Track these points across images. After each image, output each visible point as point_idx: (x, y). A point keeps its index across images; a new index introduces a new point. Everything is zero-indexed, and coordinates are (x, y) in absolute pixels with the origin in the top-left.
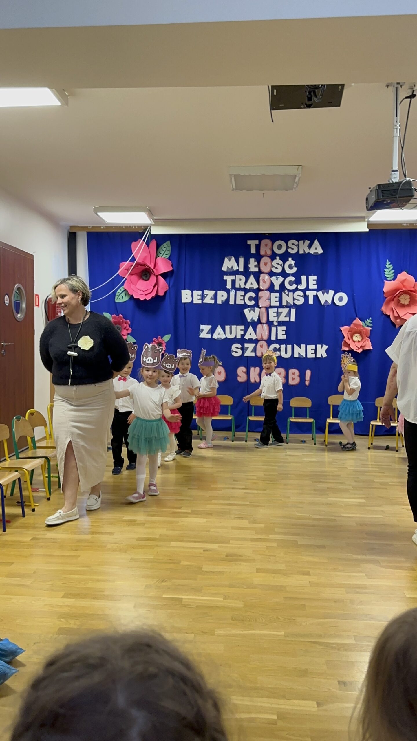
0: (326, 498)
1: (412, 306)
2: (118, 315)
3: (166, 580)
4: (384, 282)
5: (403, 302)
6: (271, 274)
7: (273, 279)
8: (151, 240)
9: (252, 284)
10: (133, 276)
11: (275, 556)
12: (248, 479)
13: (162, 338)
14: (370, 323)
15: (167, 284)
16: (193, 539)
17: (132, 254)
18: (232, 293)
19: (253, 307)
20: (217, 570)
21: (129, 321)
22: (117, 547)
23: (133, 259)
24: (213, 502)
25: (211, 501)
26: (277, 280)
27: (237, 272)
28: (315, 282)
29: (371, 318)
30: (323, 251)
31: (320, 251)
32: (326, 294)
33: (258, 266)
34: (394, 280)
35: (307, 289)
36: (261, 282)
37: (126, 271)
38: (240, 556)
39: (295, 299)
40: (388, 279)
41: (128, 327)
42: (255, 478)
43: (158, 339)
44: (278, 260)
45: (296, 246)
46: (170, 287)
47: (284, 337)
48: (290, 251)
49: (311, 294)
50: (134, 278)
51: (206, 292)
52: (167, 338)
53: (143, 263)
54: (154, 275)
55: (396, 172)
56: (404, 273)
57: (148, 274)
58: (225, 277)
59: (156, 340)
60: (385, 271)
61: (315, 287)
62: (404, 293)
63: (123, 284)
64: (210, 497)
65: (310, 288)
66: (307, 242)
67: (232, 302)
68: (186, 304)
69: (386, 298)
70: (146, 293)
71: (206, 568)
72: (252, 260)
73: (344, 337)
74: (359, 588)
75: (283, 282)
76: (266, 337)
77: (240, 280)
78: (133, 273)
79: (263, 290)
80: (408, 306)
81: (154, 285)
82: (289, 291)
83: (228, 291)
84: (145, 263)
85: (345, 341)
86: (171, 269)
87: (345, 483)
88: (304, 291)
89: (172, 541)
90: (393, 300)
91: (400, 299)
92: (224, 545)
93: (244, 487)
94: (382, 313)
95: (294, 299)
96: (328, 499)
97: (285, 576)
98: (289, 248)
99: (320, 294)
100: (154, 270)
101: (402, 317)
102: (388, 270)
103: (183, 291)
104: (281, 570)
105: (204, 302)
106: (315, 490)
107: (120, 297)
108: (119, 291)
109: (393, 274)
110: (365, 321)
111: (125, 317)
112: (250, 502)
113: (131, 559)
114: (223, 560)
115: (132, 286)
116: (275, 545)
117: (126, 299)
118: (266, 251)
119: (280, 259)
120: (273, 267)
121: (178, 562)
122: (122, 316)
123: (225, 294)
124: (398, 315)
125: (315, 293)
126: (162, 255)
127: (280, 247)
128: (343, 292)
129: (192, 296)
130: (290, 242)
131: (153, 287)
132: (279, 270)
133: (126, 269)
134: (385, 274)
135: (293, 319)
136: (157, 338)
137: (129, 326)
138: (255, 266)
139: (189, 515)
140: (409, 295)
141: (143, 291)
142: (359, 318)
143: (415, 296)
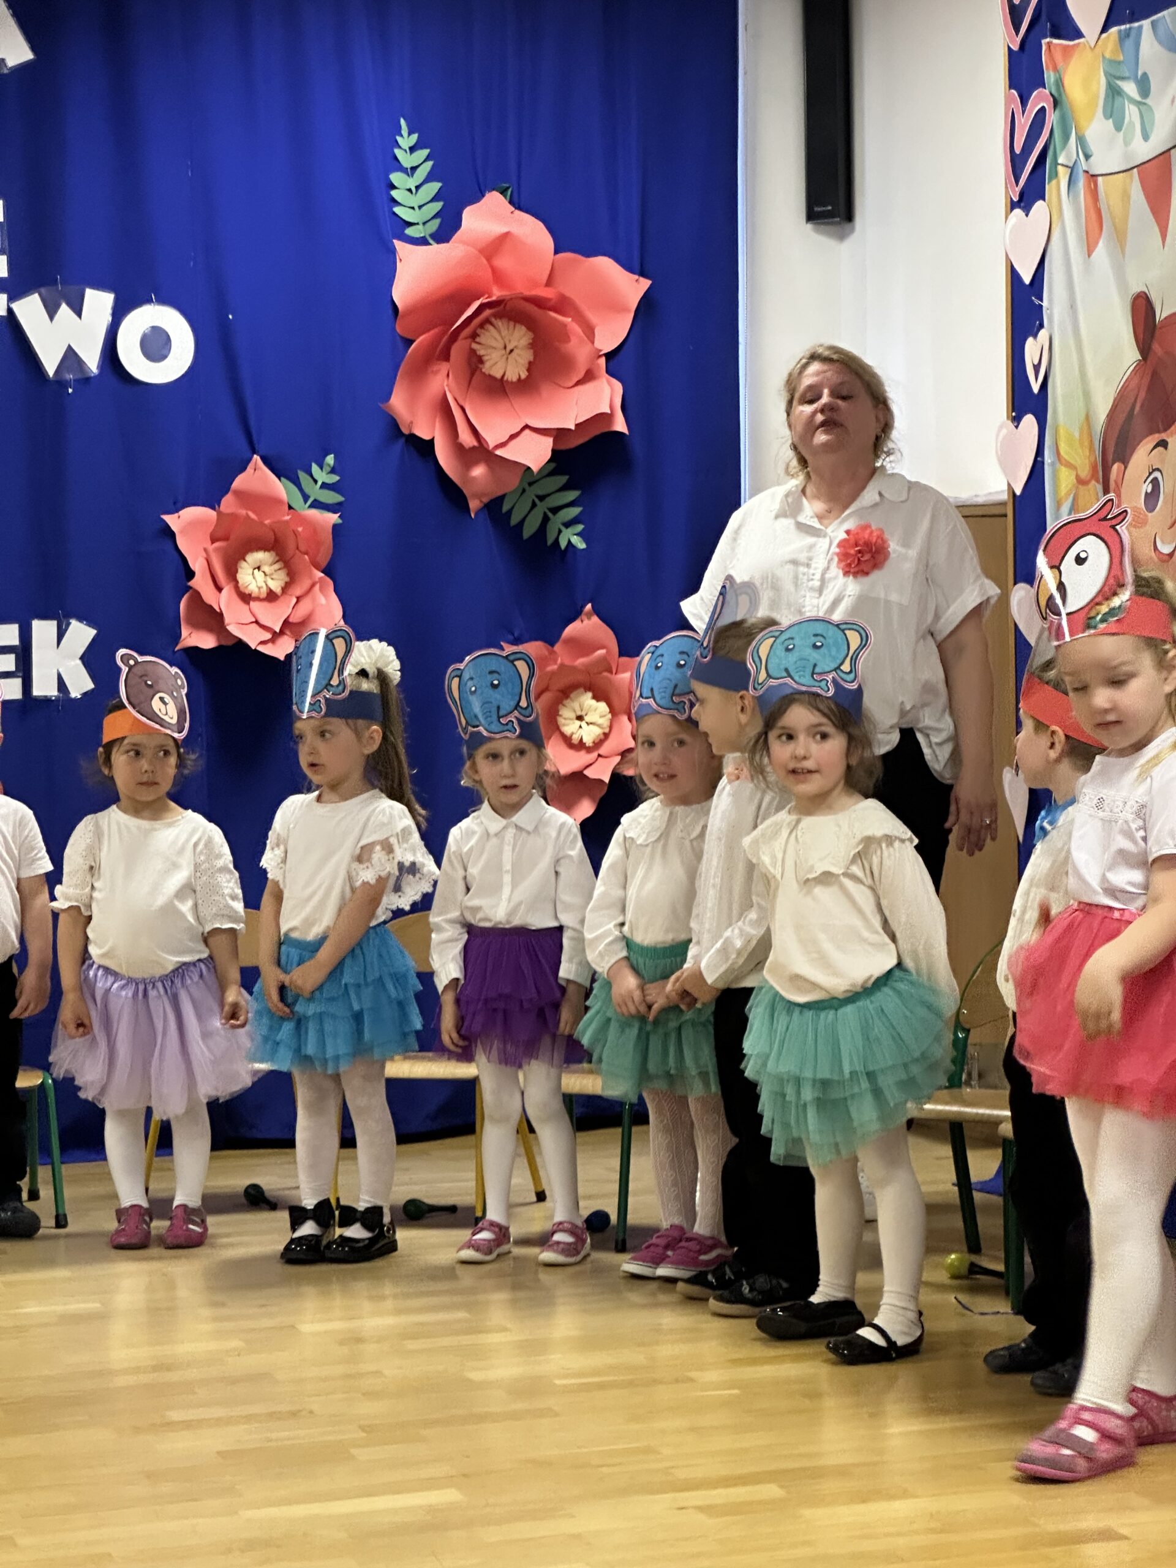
1: (546, 390)
4: (393, 252)
5: (496, 365)
14: (324, 486)
29: (330, 459)
30: (33, 49)
31: (14, 50)
32: (64, 310)
34: (443, 235)
40: (410, 231)
56: (494, 200)
60: (393, 187)
62: (496, 316)
69: (410, 342)
73: (191, 574)
80: (526, 387)
85: (197, 596)
90: (444, 356)
91: (481, 352)
94: (392, 428)
99: (29, 310)
101: (498, 452)
102: (412, 183)
109: (438, 206)
110: (302, 475)
124: (475, 444)
128: (163, 301)
134: (395, 202)
140: (529, 328)
142: (266, 461)
143: (564, 335)
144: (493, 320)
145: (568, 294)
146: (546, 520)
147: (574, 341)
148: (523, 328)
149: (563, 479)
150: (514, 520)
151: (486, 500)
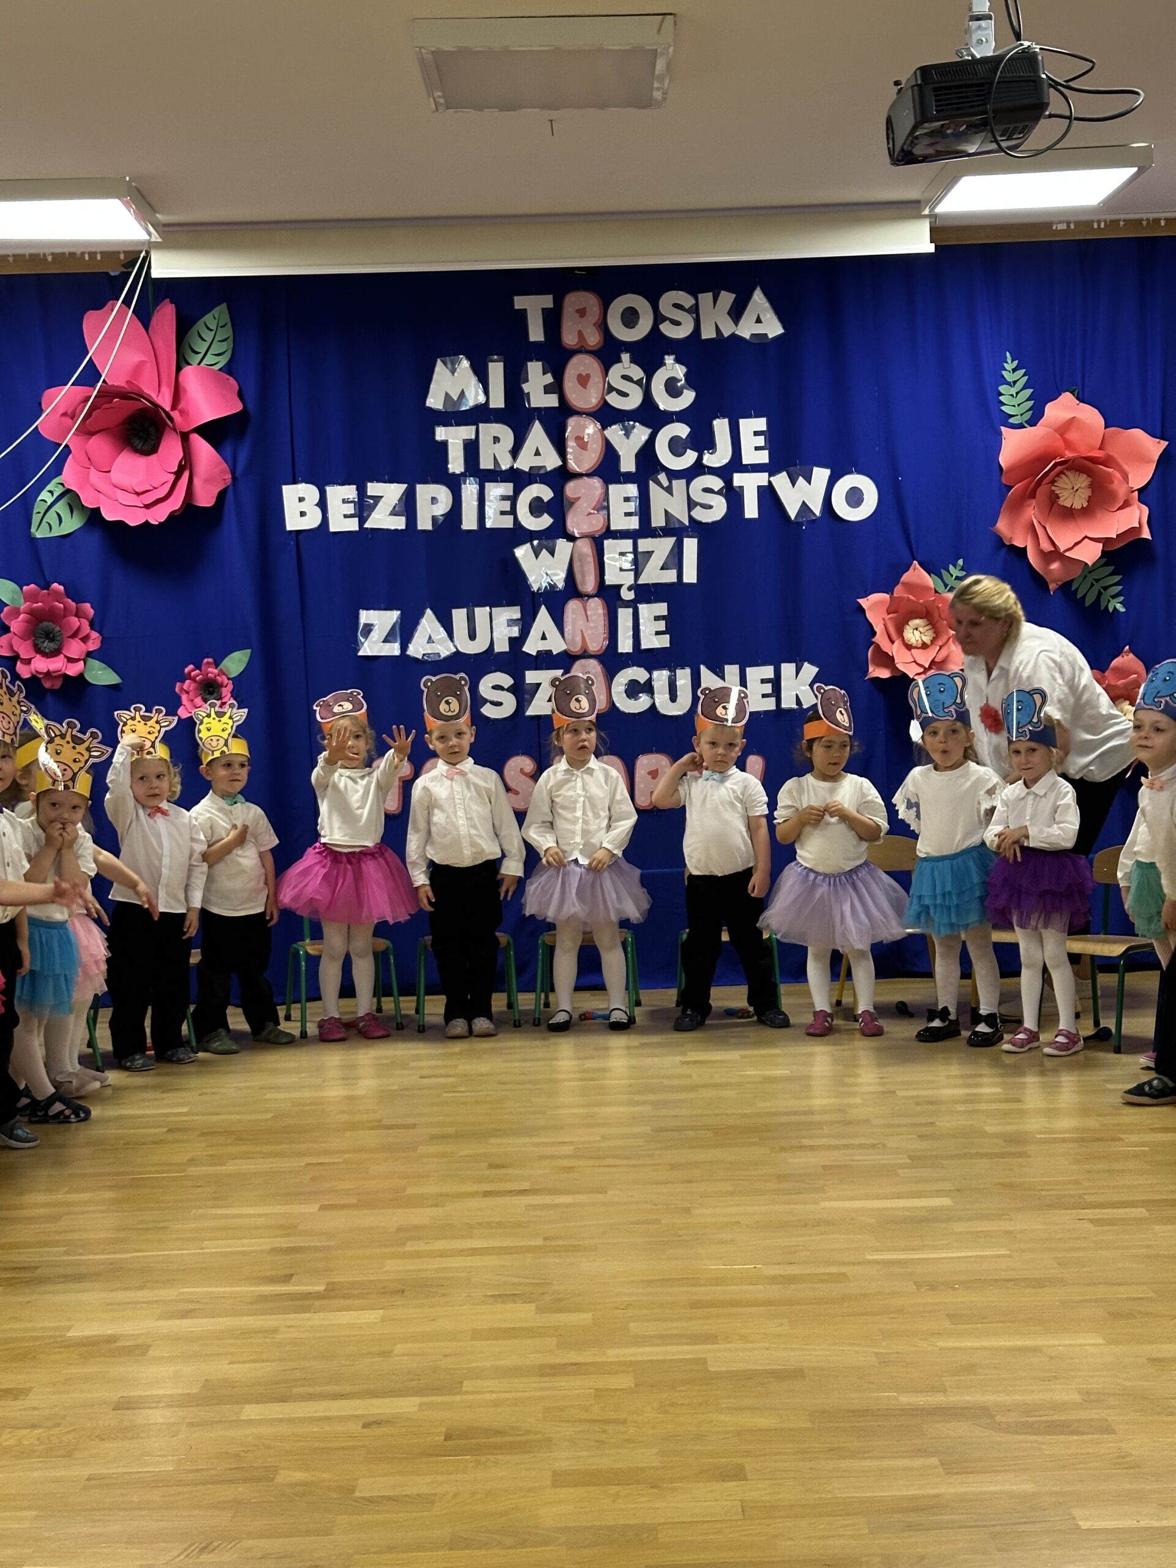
0: (817, 1203)
1: (1099, 515)
2: (47, 587)
3: (216, 1544)
4: (1001, 434)
5: (1066, 500)
6: (606, 415)
7: (614, 433)
8: (158, 302)
9: (537, 453)
10: (94, 437)
11: (624, 1422)
12: (542, 1157)
13: (217, 664)
15: (225, 465)
16: (328, 1388)
17: (88, 353)
18: (469, 489)
19: (546, 540)
20: (408, 1491)
21: (88, 608)
22: (39, 1439)
23: (92, 375)
24: (411, 1247)
25: (404, 1244)
26: (627, 435)
27: (480, 414)
28: (761, 441)
29: (960, 562)
30: (784, 328)
31: (773, 328)
32: (801, 480)
33: (556, 387)
34: (1033, 422)
35: (736, 464)
36: (571, 446)
37: (68, 421)
38: (498, 1433)
39: (696, 504)
40: (1011, 420)
41: (86, 629)
42: (568, 1150)
43: (203, 668)
44: (627, 366)
45: (689, 311)
46: (238, 472)
47: (664, 642)
48: (667, 329)
49: (749, 484)
50: (99, 445)
51: (373, 489)
52: (236, 663)
53: (130, 390)
54: (175, 430)
55: (983, 23)
56: (1067, 398)
57: (152, 430)
58: (441, 433)
59: (198, 671)
60: (1001, 394)
61: (763, 457)
62: (1069, 469)
63: (57, 469)
64: (399, 1230)
65: (745, 462)
66: (727, 298)
67: (469, 522)
68: (300, 537)
69: (1009, 488)
70: (149, 499)
71: (369, 1486)
72: (534, 368)
73: (874, 633)
74: (916, 1510)
75: (650, 442)
76: (597, 643)
77: (496, 440)
78: (94, 430)
79: (579, 475)
80: (1087, 512)
81: (175, 469)
82: (673, 475)
83: (454, 484)
84: (136, 390)
85: (878, 648)
86: (238, 407)
87: (884, 1145)
88: (725, 473)
89: (249, 1401)
90: (1033, 495)
91: (1057, 492)
92: (440, 1399)
93: (526, 1185)
94: (999, 541)
95: (691, 504)
96: (824, 1204)
97: (654, 1490)
98: (664, 319)
99: (781, 481)
100: (175, 415)
101: (1067, 554)
102: (1013, 391)
103: (285, 488)
104: (642, 1469)
105: (366, 526)
106: (781, 1178)
107: (51, 518)
108: (44, 495)
109: (1031, 403)
110: (943, 571)
111: (73, 593)
112: (545, 1239)
113: (88, 1479)
114: (432, 1453)
115: (94, 476)
116: (625, 1381)
117: (72, 524)
118: (580, 333)
119: (633, 360)
120: (611, 389)
121: (268, 1475)
122: (62, 588)
123: (443, 494)
124: (1053, 549)
125: (762, 479)
126: (201, 356)
127: (630, 317)
128: (859, 472)
129: (322, 504)
130: (668, 300)
131: (173, 477)
132: (633, 401)
133: (65, 414)
134: (1002, 403)
135: (690, 575)
136: (198, 667)
137: (92, 626)
138: (548, 389)
139: (317, 1303)
140: (1089, 476)
141: (138, 494)
142: (920, 564)
143: (1109, 479)
144: (1065, 471)
145: (1111, 454)
146: (1100, 593)
147: (1116, 482)
148: (1085, 476)
149: (1111, 569)
150: (1079, 596)
151: (1060, 583)
